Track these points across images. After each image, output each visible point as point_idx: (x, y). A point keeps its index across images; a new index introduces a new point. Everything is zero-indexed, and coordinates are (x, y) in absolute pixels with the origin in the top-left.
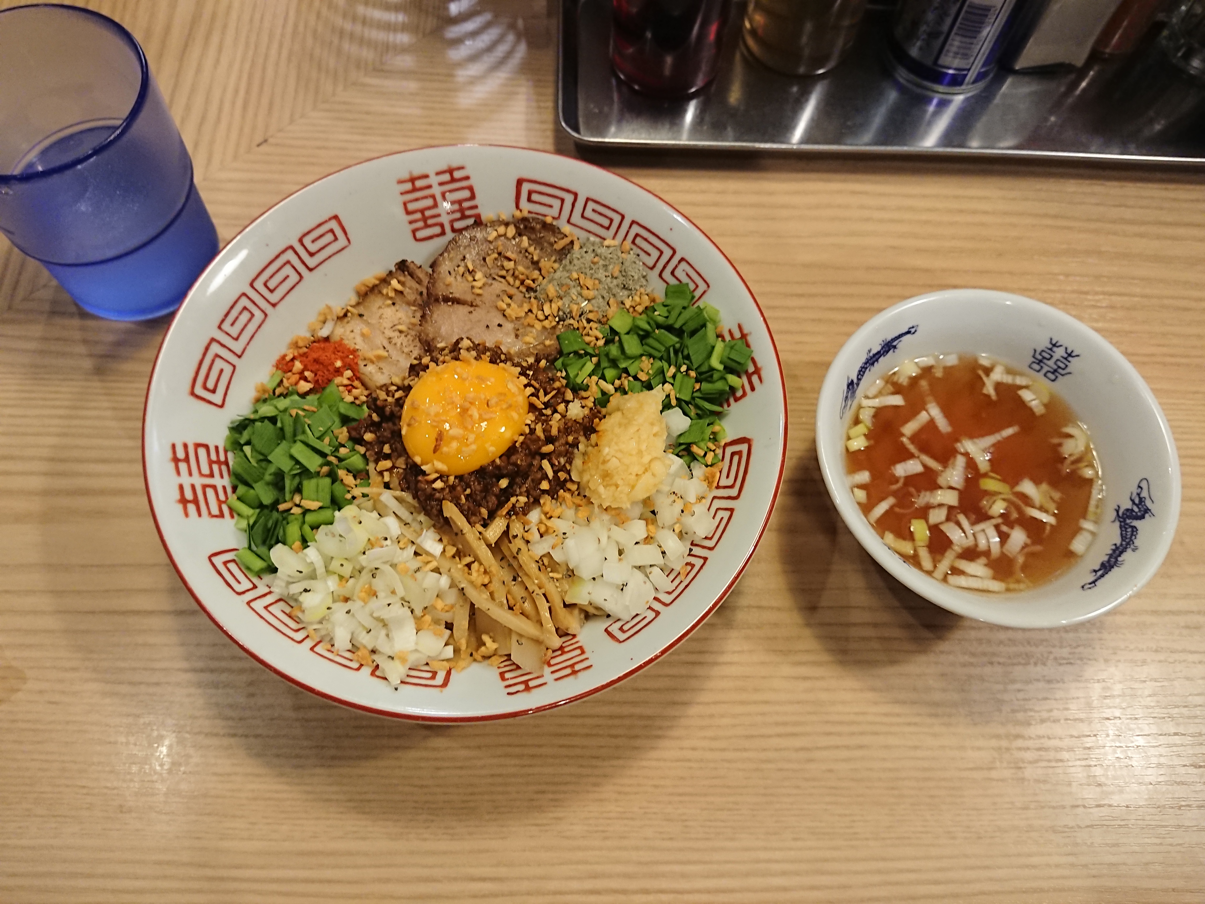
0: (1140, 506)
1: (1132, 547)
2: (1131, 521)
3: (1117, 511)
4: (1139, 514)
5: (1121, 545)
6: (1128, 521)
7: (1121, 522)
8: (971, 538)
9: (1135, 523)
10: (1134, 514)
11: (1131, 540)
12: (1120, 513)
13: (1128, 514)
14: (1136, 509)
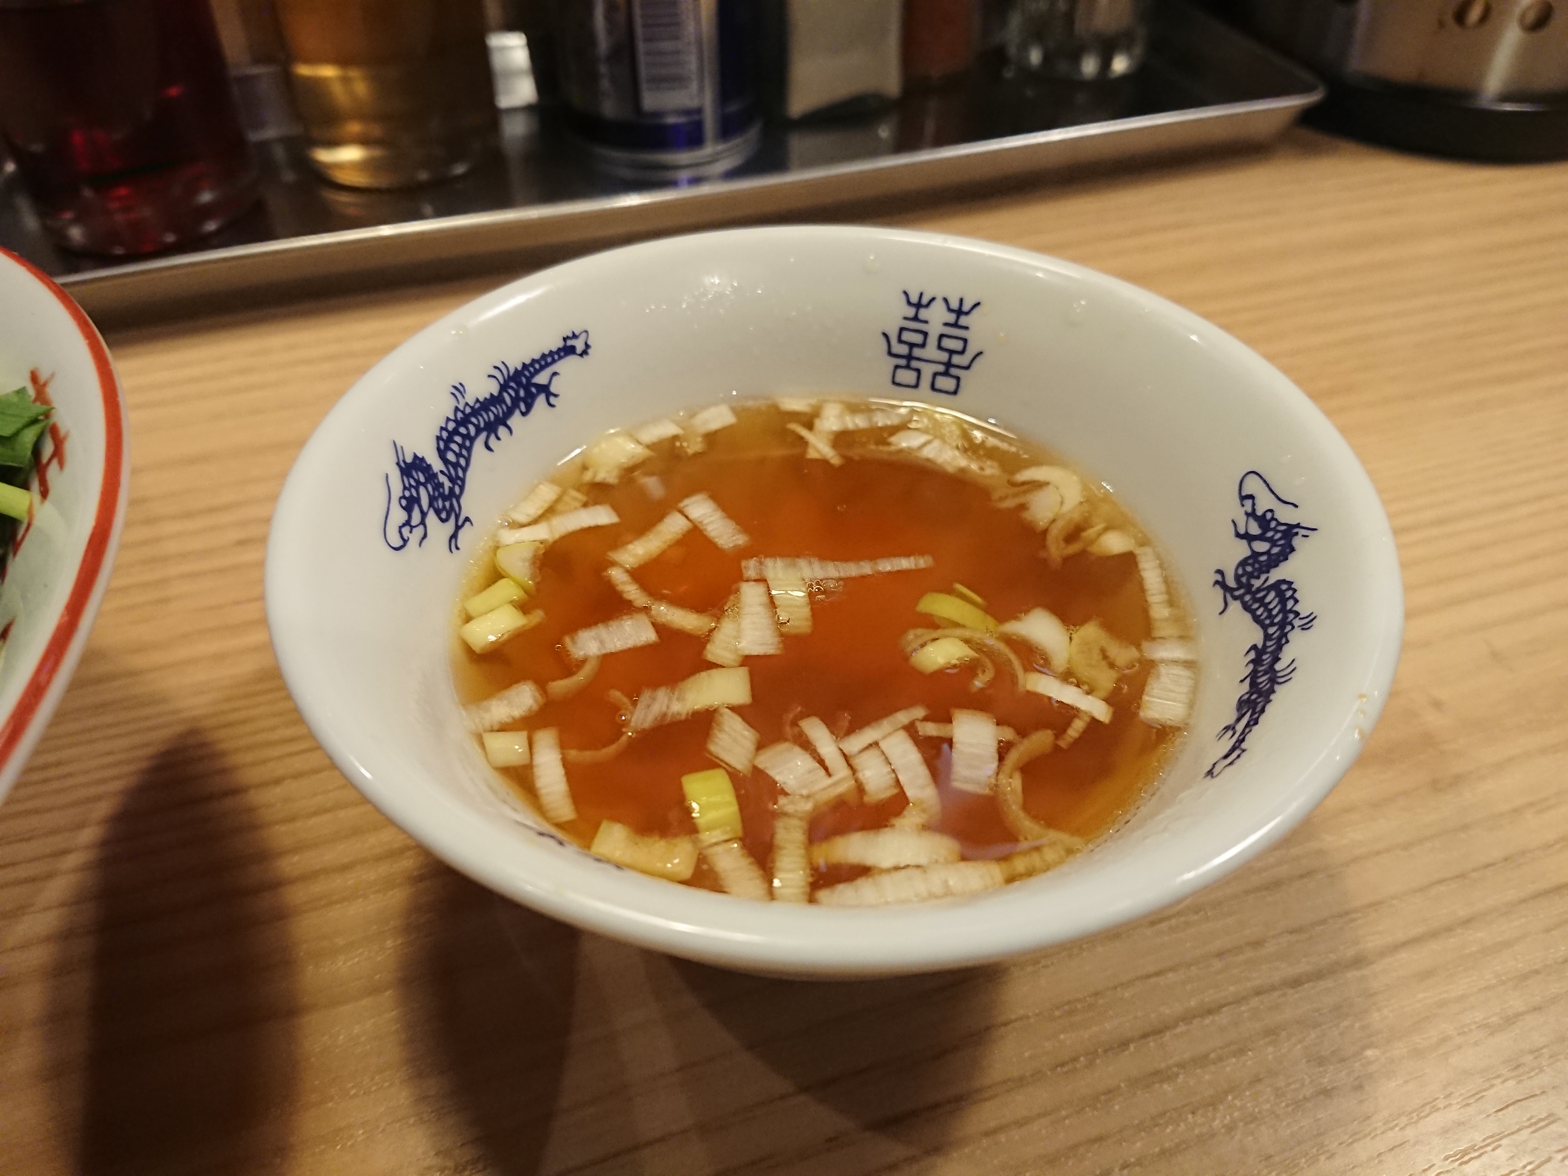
0: (1270, 534)
1: (1297, 623)
2: (1263, 577)
3: (1221, 584)
4: (1275, 550)
5: (1267, 637)
6: (1257, 583)
7: (1239, 598)
8: (841, 770)
9: (1275, 575)
10: (1263, 558)
11: (1284, 611)
12: (1231, 582)
13: (1249, 569)
14: (1261, 547)
